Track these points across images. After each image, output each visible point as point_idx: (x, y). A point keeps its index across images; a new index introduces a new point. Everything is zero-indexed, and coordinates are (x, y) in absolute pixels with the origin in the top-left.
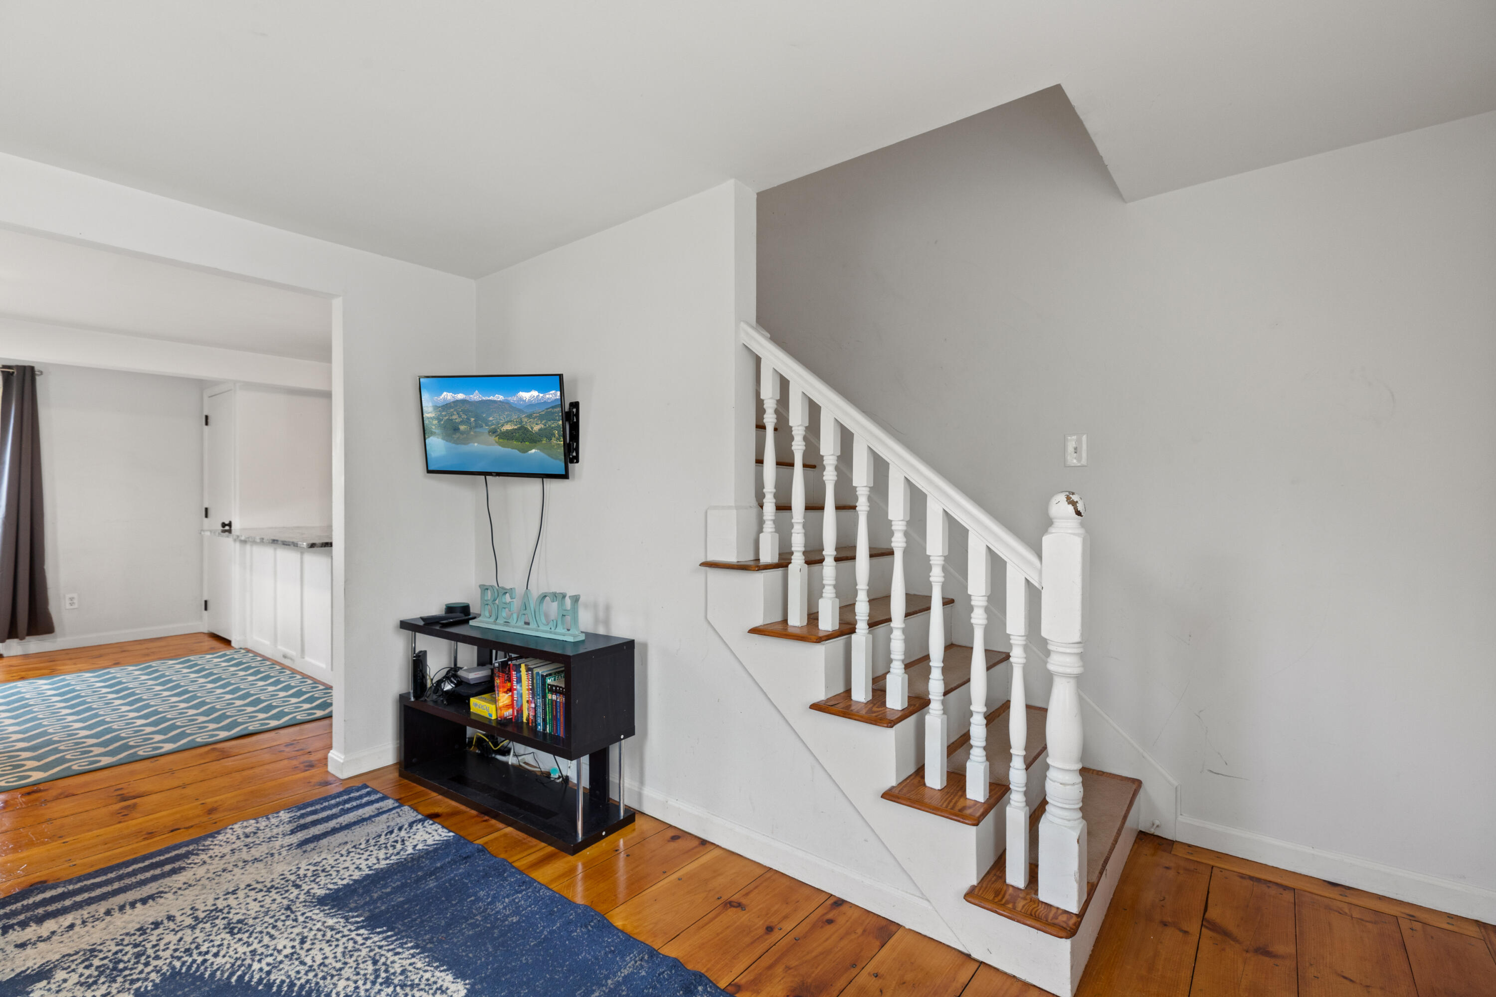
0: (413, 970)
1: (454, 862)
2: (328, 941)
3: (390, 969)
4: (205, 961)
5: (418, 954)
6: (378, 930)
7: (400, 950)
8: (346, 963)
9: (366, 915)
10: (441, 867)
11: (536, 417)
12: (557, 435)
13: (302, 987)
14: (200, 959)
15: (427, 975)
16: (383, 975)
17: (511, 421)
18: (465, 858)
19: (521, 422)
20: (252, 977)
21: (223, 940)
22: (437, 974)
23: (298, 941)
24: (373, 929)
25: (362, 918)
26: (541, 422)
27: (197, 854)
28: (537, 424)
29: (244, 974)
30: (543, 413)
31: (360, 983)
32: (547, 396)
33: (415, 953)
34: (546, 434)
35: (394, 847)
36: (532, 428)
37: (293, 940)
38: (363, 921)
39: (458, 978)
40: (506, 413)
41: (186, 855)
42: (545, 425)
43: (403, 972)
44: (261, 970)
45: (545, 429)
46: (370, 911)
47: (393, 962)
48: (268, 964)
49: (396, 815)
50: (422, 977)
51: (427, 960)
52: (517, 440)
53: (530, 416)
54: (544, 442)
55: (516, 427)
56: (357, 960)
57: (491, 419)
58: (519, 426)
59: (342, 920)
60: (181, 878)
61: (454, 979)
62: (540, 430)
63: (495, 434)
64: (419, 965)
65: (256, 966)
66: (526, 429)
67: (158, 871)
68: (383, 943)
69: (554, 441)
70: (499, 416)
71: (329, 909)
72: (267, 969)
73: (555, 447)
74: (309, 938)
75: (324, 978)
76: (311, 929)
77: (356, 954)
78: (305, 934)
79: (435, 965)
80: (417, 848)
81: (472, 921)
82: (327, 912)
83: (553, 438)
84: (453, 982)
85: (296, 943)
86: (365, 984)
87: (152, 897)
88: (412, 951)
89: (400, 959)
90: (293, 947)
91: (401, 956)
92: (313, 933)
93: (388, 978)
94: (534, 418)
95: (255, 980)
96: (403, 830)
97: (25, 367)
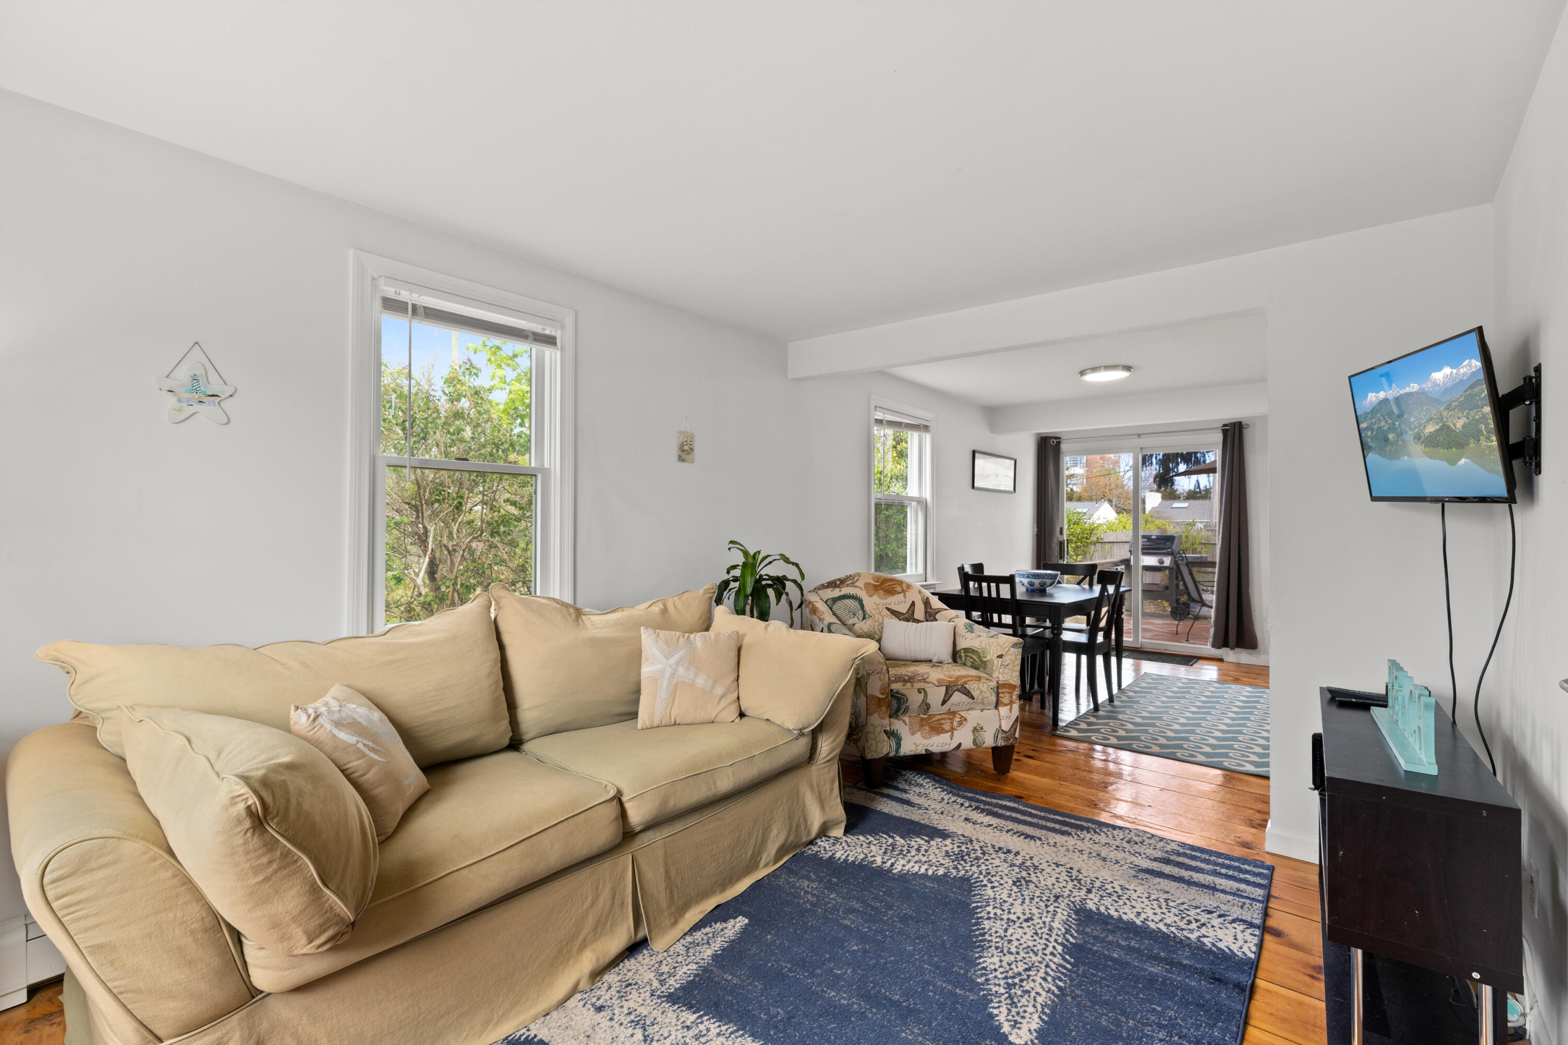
0: (1032, 997)
1: (1201, 972)
2: (1036, 934)
3: (1025, 982)
4: (985, 886)
5: (1053, 993)
6: (1067, 957)
7: (1049, 979)
8: (1018, 953)
9: (1079, 942)
10: (1185, 966)
11: (1456, 406)
12: (1485, 432)
13: (985, 940)
14: (985, 882)
15: (1030, 1009)
16: (1017, 980)
17: (1431, 419)
18: (1215, 979)
19: (1441, 419)
20: (980, 913)
21: (1007, 882)
22: (1036, 1016)
23: (1026, 917)
24: (1066, 953)
25: (1074, 941)
26: (1463, 413)
27: (1088, 832)
28: (1459, 418)
29: (980, 907)
30: (1462, 399)
31: (1001, 970)
32: (1462, 371)
33: (1053, 991)
34: (1471, 432)
35: (1189, 922)
36: (1455, 425)
37: (1024, 914)
38: (1071, 943)
39: (1037, 1032)
40: (1425, 408)
41: (1082, 828)
42: (1468, 418)
43: (1027, 992)
44: (989, 913)
45: (1469, 424)
46: (1085, 942)
47: (1034, 981)
48: (995, 914)
49: (1240, 904)
50: (1027, 1006)
51: (1049, 1002)
52: (1442, 446)
53: (1448, 408)
54: (1472, 445)
55: (1438, 427)
56: (1025, 958)
57: (1412, 420)
58: (1441, 424)
59: (1063, 930)
60: (1059, 838)
61: (1035, 1030)
62: (1464, 426)
63: (1421, 441)
64: (1040, 1000)
65: (989, 909)
66: (1448, 428)
67: (1057, 827)
68: (1054, 966)
69: (1483, 443)
70: (1419, 413)
71: (1073, 919)
72: (992, 915)
73: (1487, 452)
74: (1033, 922)
75: (997, 948)
76: (1041, 918)
77: (1031, 954)
78: (1034, 918)
79: (1046, 1010)
80: (1202, 939)
81: (1124, 1020)
82: (1070, 919)
83: (1482, 437)
84: (1030, 1030)
85: (1023, 918)
86: (1002, 973)
87: (1032, 838)
88: (1054, 988)
89: (1040, 984)
90: (1019, 918)
91: (1043, 983)
92: (1040, 921)
93: (1015, 984)
94: (1454, 409)
95: (979, 915)
96: (1223, 918)
97: (1235, 423)
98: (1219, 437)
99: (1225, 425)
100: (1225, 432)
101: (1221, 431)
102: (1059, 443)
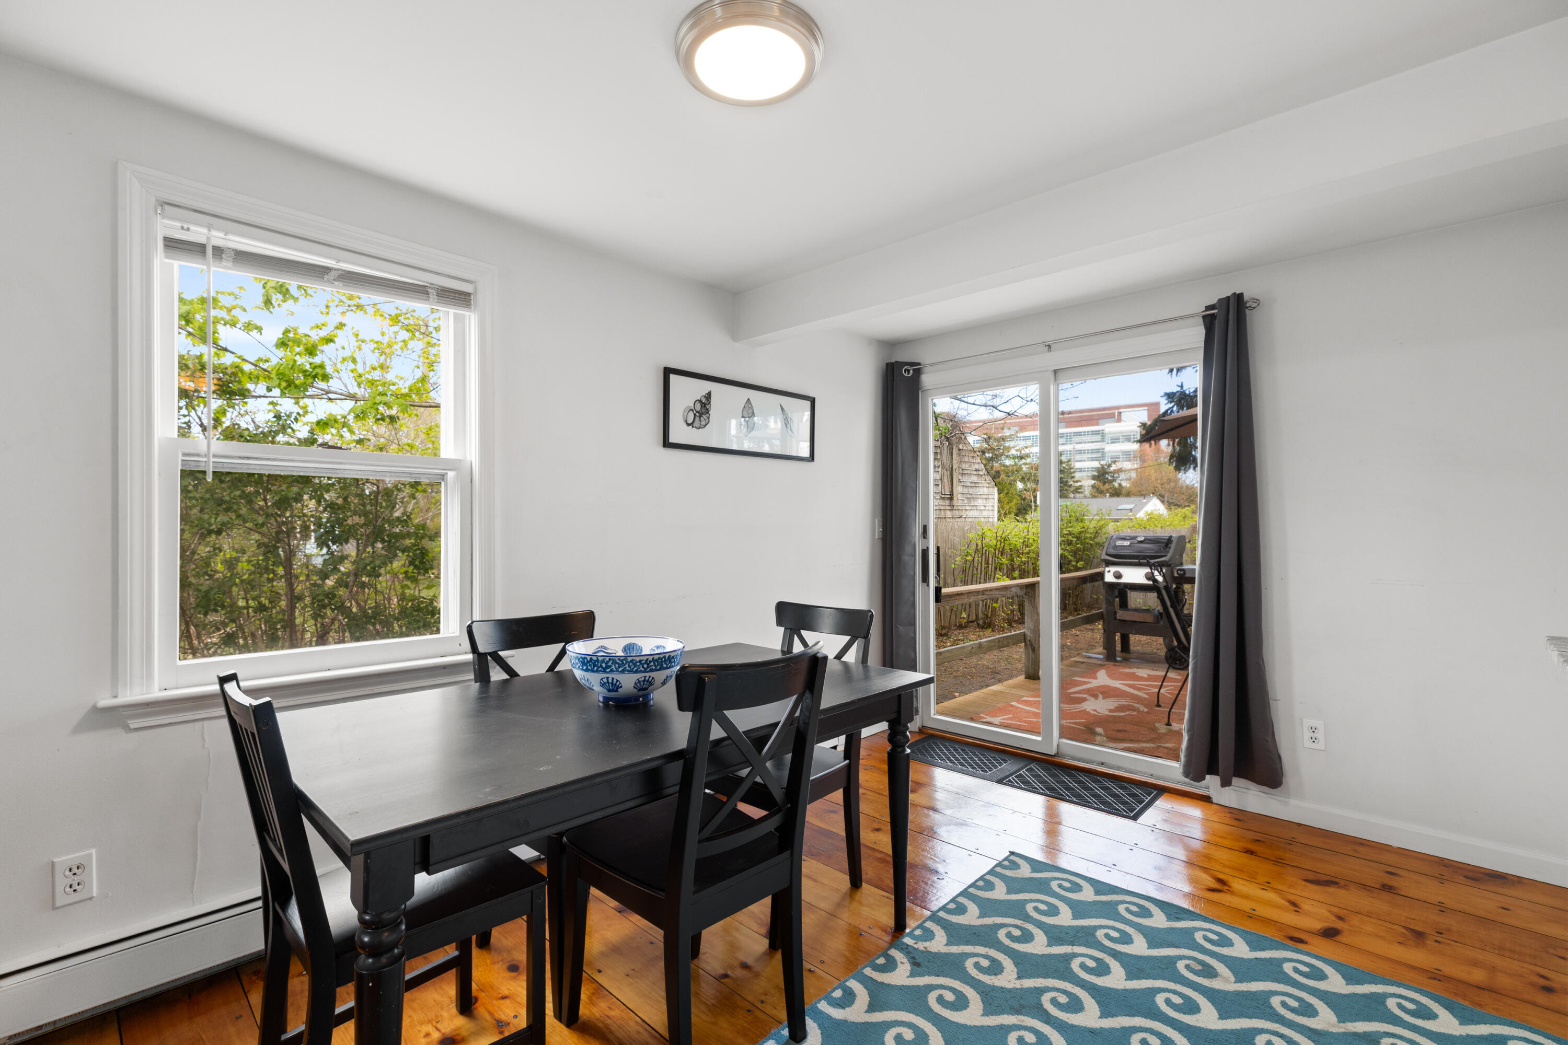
97: (1228, 298)
98: (1197, 334)
99: (1208, 308)
100: (1209, 321)
101: (1201, 320)
102: (918, 372)
